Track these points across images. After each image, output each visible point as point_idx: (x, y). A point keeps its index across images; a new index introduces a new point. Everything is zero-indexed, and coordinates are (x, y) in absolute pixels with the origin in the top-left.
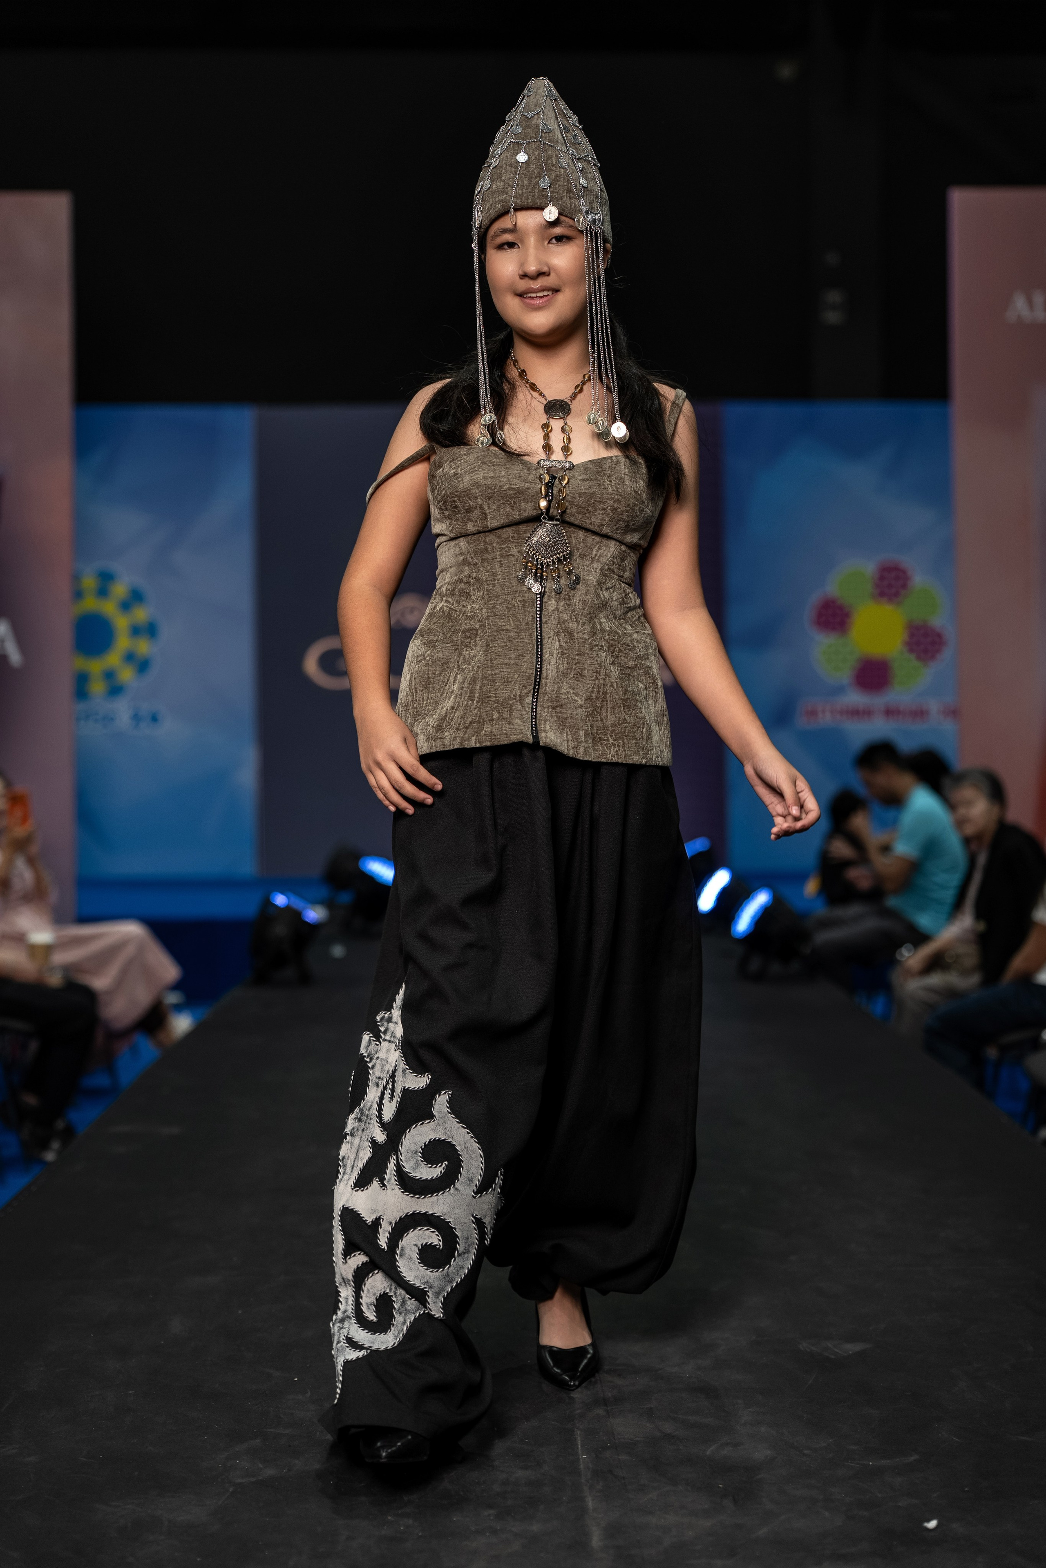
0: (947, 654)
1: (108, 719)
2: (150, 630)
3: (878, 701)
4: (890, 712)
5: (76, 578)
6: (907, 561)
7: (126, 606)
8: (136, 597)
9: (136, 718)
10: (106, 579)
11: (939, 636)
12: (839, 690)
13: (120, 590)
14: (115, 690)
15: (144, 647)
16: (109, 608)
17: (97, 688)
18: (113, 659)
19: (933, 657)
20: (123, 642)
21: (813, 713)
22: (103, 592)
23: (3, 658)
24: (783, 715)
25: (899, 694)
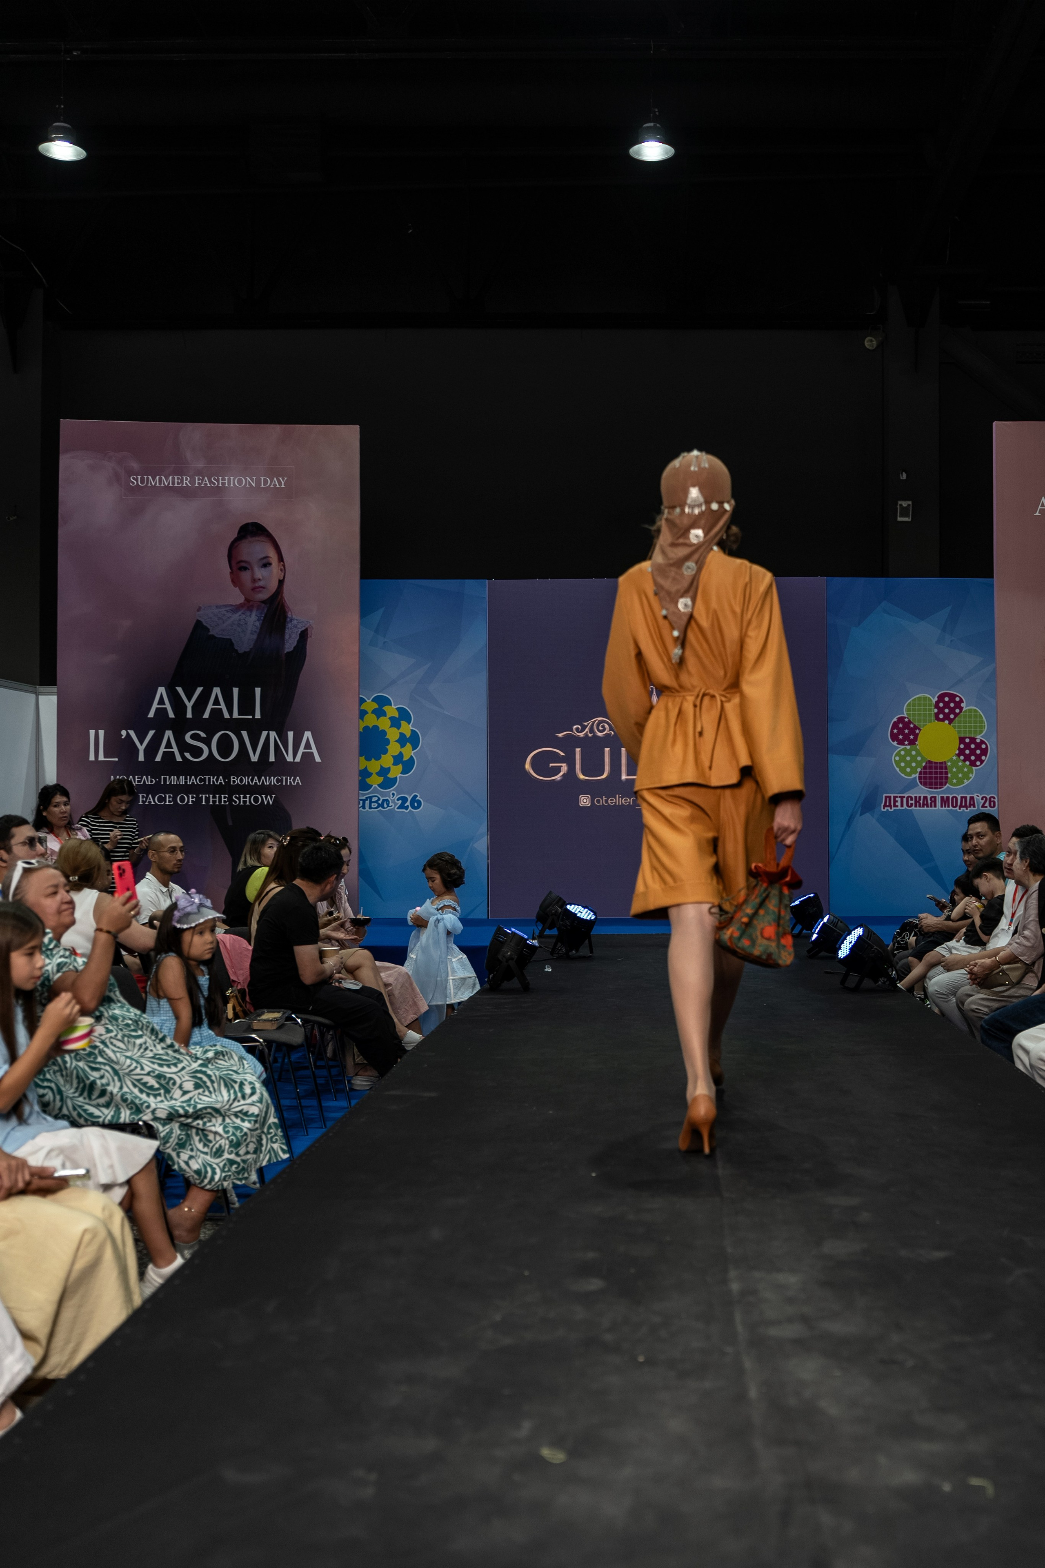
0: (989, 759)
1: (383, 803)
2: (414, 740)
3: (938, 793)
4: (945, 801)
5: (362, 701)
6: (959, 690)
7: (395, 723)
8: (404, 715)
9: (402, 802)
10: (382, 702)
11: (982, 746)
12: (911, 785)
13: (392, 711)
14: (388, 783)
15: (408, 752)
16: (384, 724)
17: (375, 781)
18: (386, 760)
19: (979, 760)
20: (394, 748)
21: (890, 802)
22: (379, 713)
23: (307, 756)
24: (868, 804)
25: (953, 789)
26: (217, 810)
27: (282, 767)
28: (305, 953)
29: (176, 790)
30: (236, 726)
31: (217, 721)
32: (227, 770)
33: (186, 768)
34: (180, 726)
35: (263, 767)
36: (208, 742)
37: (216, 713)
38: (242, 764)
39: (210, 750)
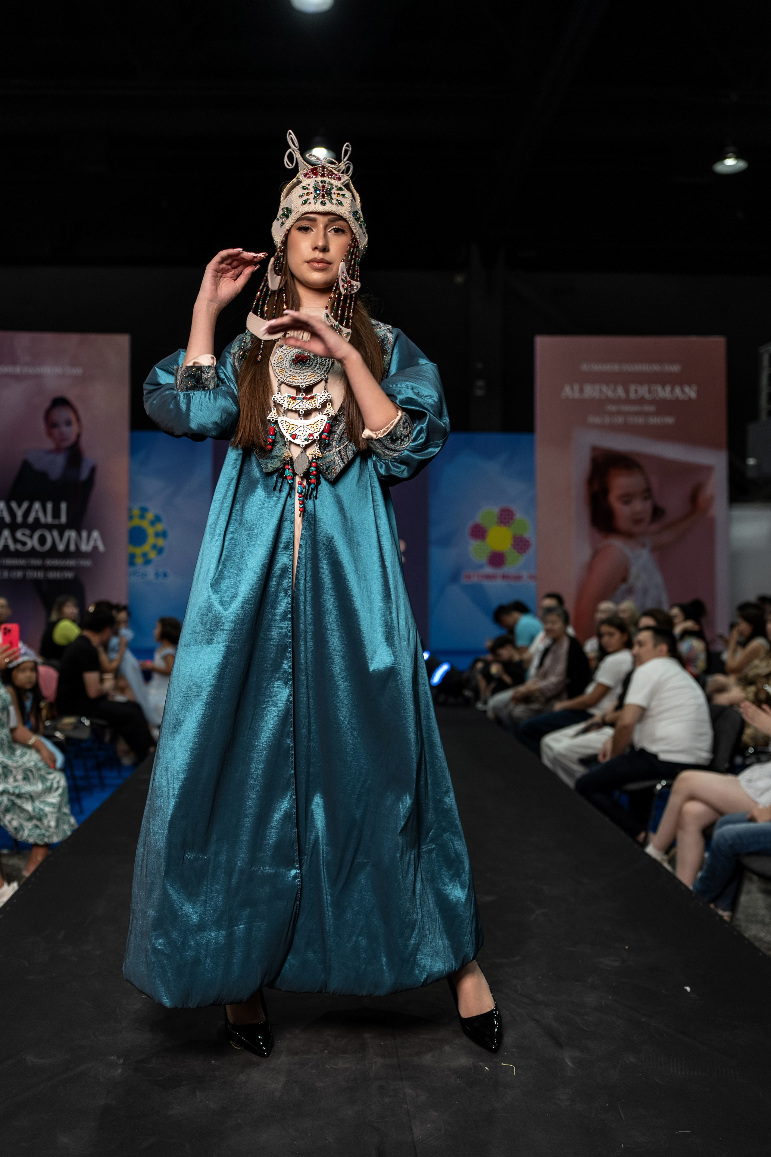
0: (531, 550)
1: (144, 575)
2: (163, 535)
3: (499, 571)
4: (505, 577)
5: (130, 510)
6: (513, 507)
7: (152, 523)
8: (157, 519)
9: (157, 575)
10: (144, 511)
11: (528, 541)
12: (481, 566)
13: (150, 516)
14: (147, 562)
15: (161, 542)
16: (145, 524)
17: (139, 561)
18: (146, 548)
19: (525, 552)
20: (151, 540)
21: (469, 577)
22: (142, 517)
23: (95, 548)
24: (455, 578)
25: (509, 569)
26: (37, 582)
27: (78, 554)
28: (91, 678)
29: (11, 568)
30: (50, 527)
31: (37, 525)
32: (44, 556)
33: (17, 554)
34: (14, 527)
35: (67, 554)
36: (31, 537)
37: (37, 519)
38: (53, 552)
39: (33, 543)
